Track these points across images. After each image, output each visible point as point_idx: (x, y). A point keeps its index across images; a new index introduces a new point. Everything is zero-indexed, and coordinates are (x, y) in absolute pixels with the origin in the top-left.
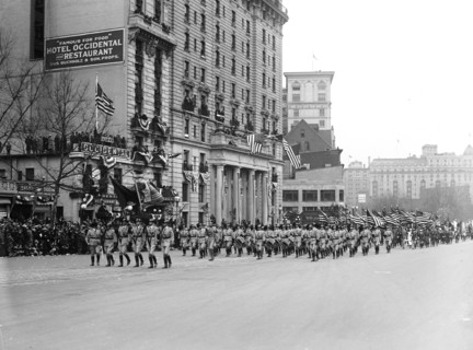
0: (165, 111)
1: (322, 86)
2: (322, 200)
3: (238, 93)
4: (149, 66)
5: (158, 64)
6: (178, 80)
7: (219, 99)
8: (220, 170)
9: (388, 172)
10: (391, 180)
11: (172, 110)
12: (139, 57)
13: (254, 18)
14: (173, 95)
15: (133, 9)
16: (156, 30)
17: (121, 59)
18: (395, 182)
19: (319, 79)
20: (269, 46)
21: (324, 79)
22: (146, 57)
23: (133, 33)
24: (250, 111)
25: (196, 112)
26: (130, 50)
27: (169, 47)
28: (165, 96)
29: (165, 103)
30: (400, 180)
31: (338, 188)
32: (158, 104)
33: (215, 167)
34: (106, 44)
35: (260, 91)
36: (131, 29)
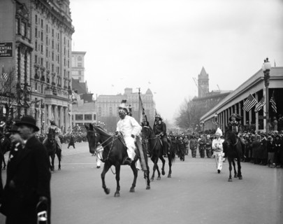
0: (28, 80)
1: (80, 59)
2: (85, 119)
3: (55, 69)
4: (23, 59)
5: (26, 58)
6: (33, 65)
7: (48, 73)
8: (50, 107)
9: (107, 103)
10: (109, 107)
11: (31, 79)
12: (19, 55)
13: (61, 32)
14: (31, 72)
15: (17, 32)
16: (26, 42)
17: (11, 56)
18: (111, 108)
19: (78, 55)
20: (67, 45)
21: (81, 55)
22: (21, 55)
23: (18, 44)
24: (59, 78)
25: (39, 80)
26: (16, 52)
27: (30, 49)
28: (28, 73)
29: (28, 76)
30: (113, 107)
31: (93, 113)
32: (26, 77)
33: (47, 106)
34: (3, 48)
35: (63, 67)
36: (17, 42)
